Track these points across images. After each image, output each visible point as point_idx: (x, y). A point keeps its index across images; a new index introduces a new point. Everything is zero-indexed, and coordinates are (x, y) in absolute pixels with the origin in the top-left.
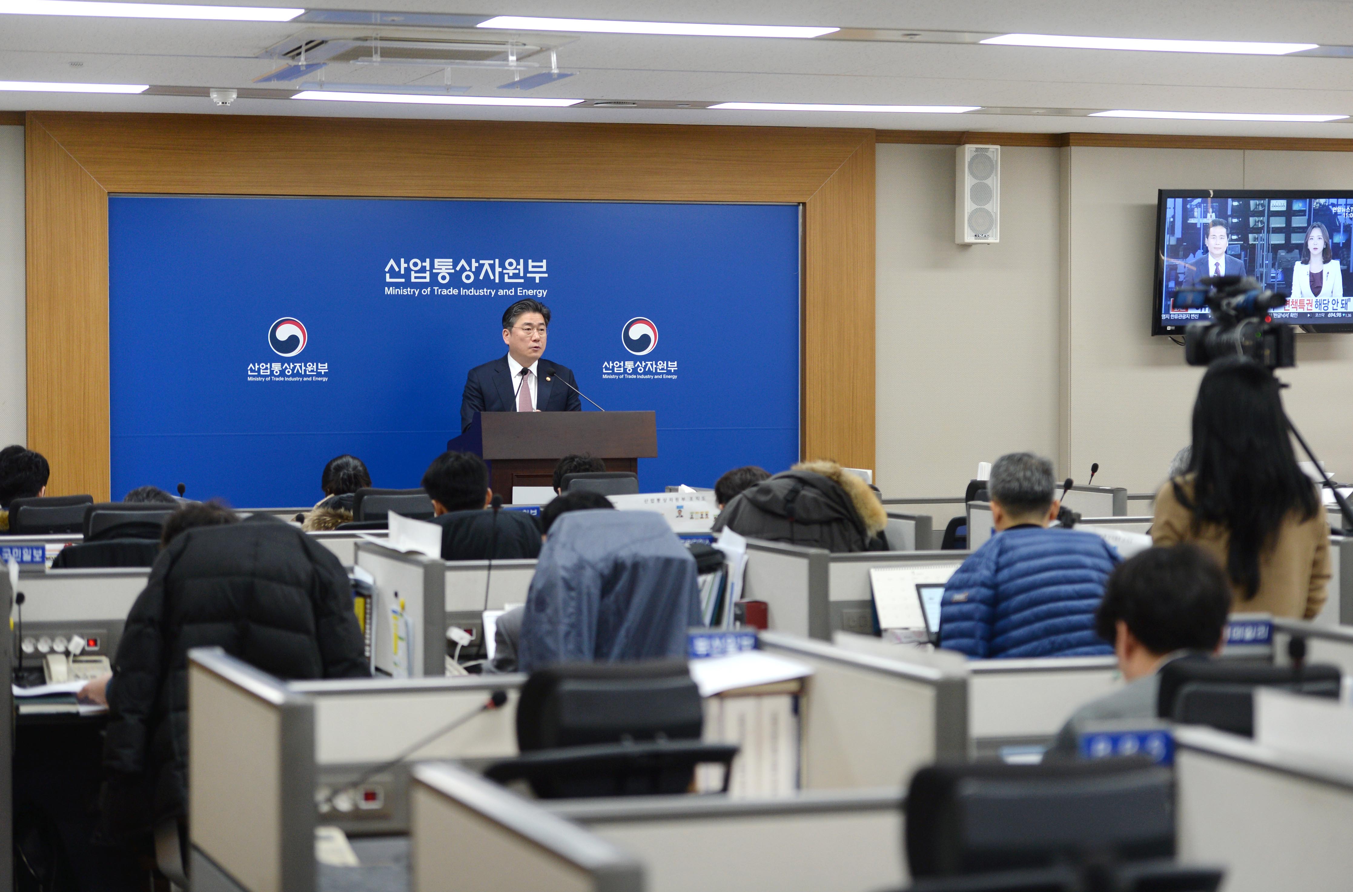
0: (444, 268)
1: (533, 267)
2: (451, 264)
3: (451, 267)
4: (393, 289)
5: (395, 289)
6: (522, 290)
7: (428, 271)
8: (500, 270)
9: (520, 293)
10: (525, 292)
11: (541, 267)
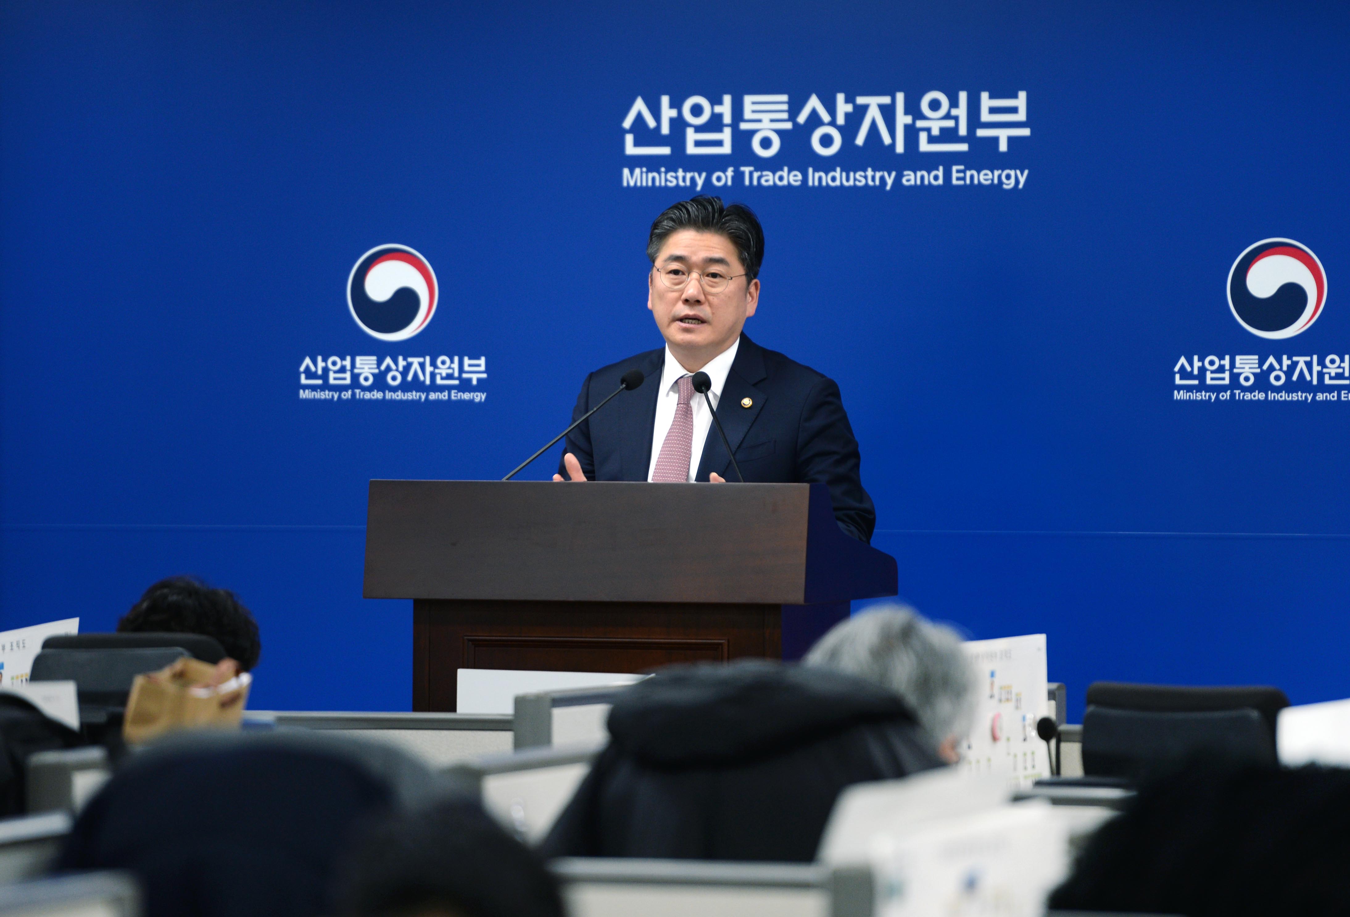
0: (766, 117)
1: (993, 110)
2: (785, 107)
3: (785, 116)
4: (642, 173)
5: (647, 173)
6: (964, 171)
7: (727, 125)
8: (909, 119)
9: (958, 179)
10: (972, 177)
11: (1014, 110)
